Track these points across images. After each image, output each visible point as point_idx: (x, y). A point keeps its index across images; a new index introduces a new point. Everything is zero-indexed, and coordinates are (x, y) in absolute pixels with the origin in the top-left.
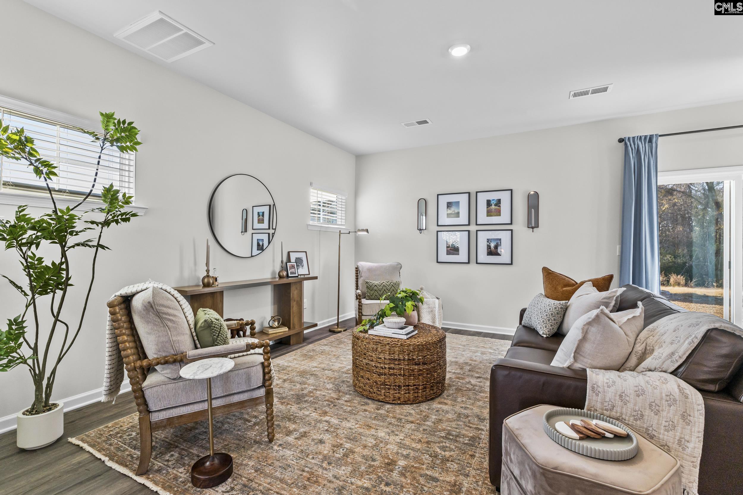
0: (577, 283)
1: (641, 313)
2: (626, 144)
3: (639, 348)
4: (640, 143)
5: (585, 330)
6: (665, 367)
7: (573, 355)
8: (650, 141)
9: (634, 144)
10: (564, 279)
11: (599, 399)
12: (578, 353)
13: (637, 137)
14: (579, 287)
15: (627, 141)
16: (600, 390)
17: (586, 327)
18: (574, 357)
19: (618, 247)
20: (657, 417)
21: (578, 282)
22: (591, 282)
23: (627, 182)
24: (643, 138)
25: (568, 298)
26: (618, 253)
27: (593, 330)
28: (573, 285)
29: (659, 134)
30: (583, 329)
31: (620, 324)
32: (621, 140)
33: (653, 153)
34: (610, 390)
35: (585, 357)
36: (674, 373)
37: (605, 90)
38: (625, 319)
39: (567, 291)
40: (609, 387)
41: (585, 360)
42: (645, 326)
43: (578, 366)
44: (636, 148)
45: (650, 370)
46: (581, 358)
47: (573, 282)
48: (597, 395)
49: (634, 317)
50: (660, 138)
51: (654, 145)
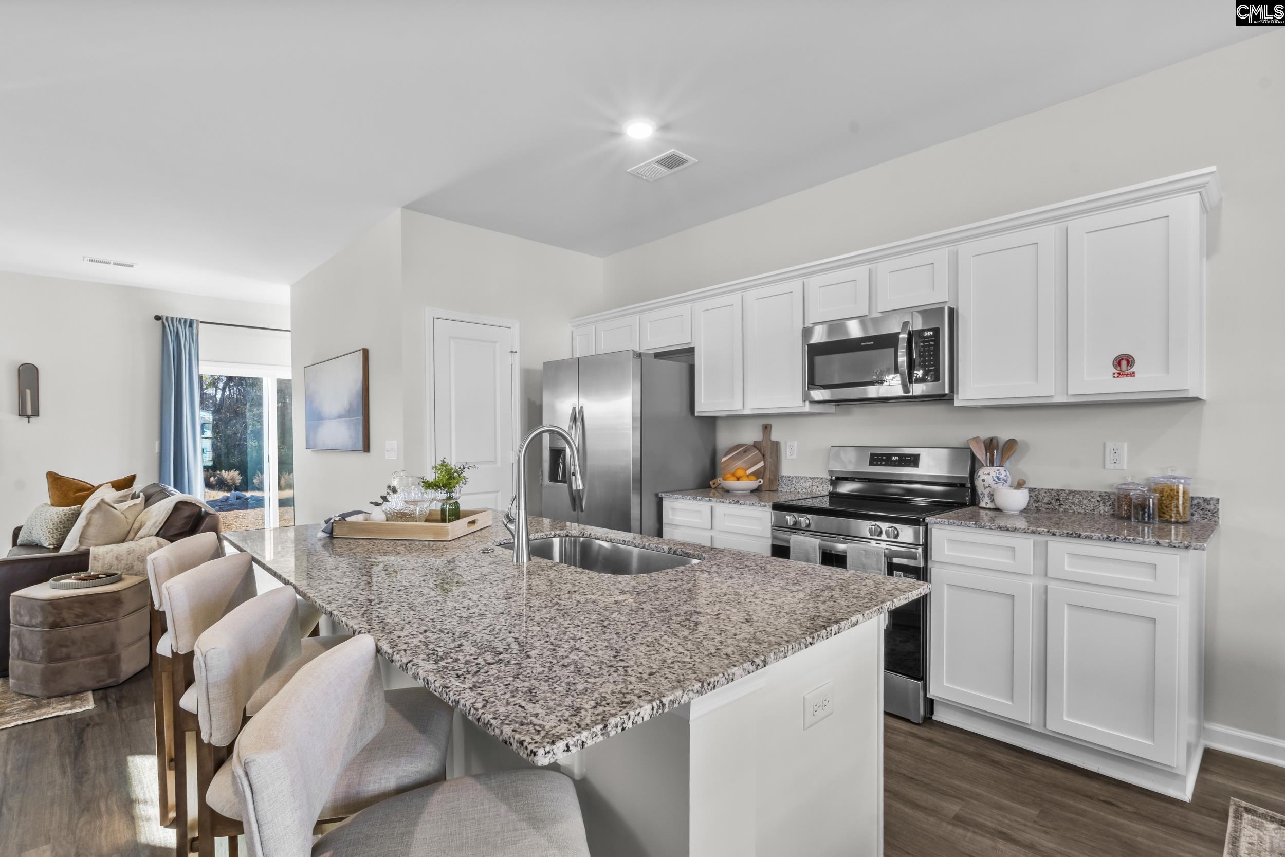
0: (93, 487)
1: (141, 501)
2: (163, 324)
3: (136, 526)
4: (179, 326)
5: (89, 518)
6: (151, 532)
7: (78, 539)
8: (191, 325)
9: (173, 326)
10: (78, 484)
11: (100, 564)
12: (83, 538)
13: (177, 318)
14: (96, 490)
15: (164, 321)
16: (100, 557)
17: (89, 515)
18: (79, 541)
19: (157, 443)
20: (142, 565)
21: (96, 485)
22: (110, 484)
23: (165, 368)
24: (183, 321)
25: (82, 503)
26: (157, 450)
27: (96, 516)
28: (89, 489)
29: (201, 320)
30: (87, 517)
31: (122, 511)
32: (158, 318)
33: (194, 339)
34: (108, 555)
35: (89, 540)
36: (157, 535)
37: (132, 266)
38: (127, 506)
39: (80, 496)
40: (107, 553)
41: (90, 542)
42: (145, 509)
43: (83, 548)
44: (176, 330)
45: (142, 538)
46: (86, 541)
47: (90, 486)
48: (98, 561)
49: (135, 504)
50: (201, 324)
51: (195, 331)
